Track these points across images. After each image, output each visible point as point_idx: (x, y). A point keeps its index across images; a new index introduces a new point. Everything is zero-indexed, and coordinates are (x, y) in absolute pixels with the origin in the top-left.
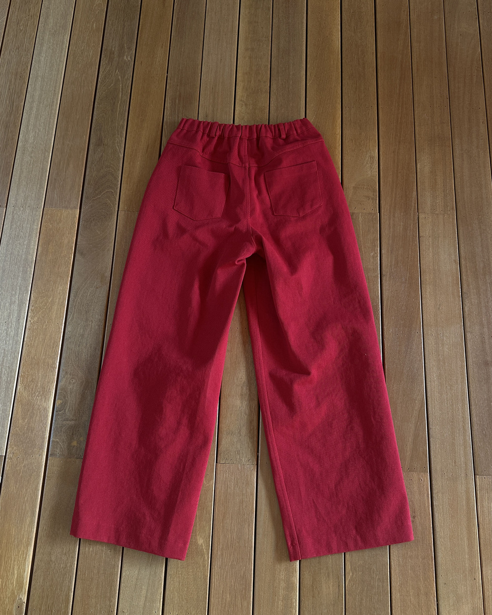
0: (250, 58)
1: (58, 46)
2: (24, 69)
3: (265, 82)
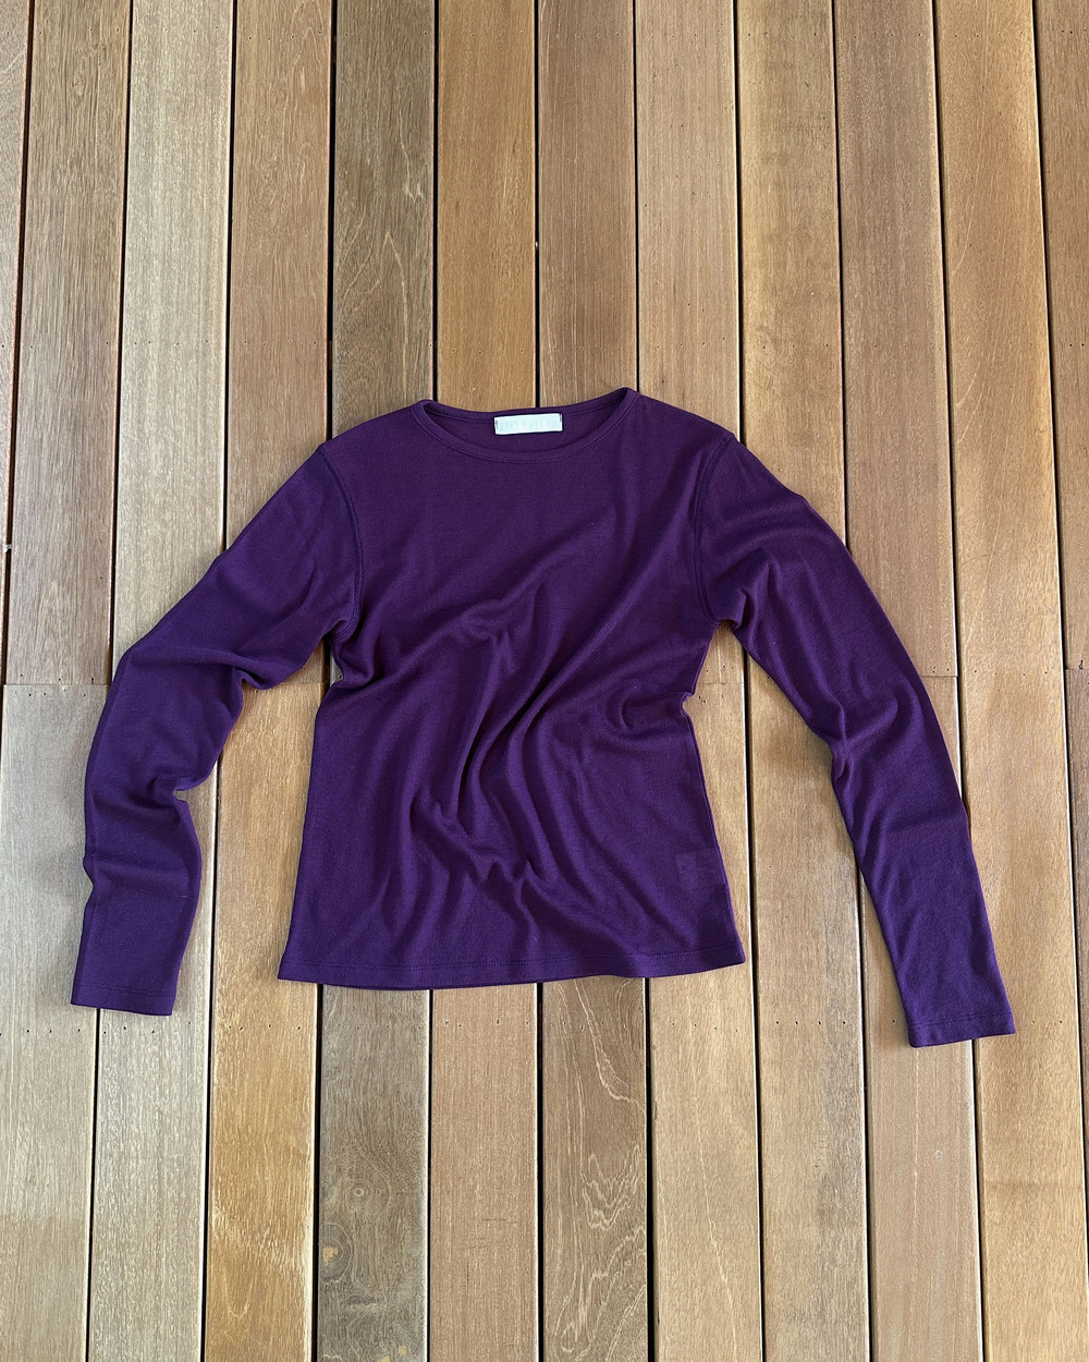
0: (779, 185)
1: (200, 152)
2: (106, 233)
3: (826, 266)
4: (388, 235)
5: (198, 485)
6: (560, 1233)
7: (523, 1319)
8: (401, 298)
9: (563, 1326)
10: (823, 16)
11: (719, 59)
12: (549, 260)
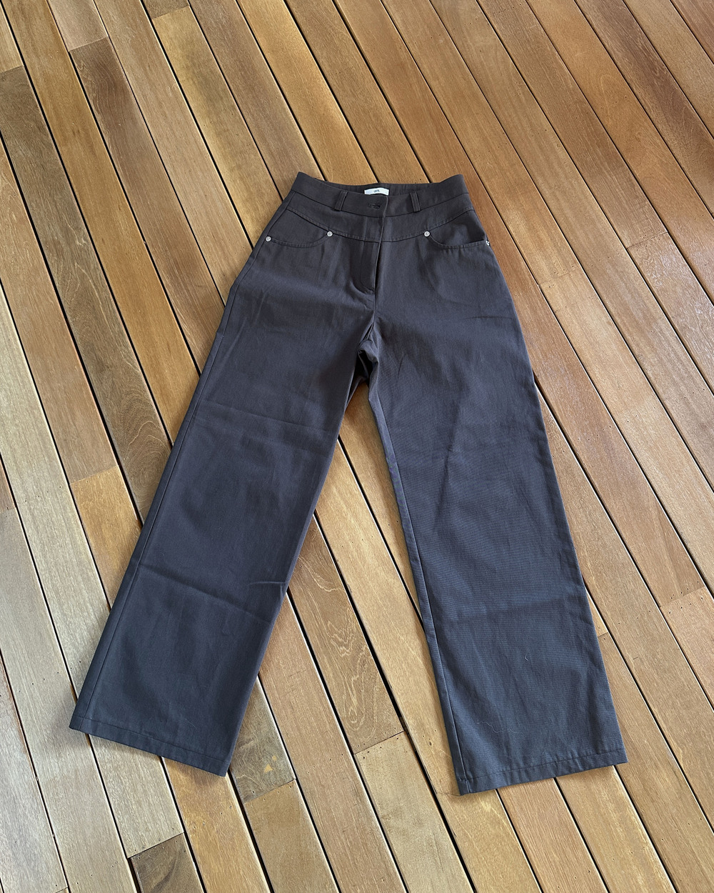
4: (76, 264)
5: (27, 403)
6: (328, 666)
7: (327, 716)
8: (92, 287)
9: (347, 711)
10: (233, 106)
11: (195, 140)
12: (153, 246)
